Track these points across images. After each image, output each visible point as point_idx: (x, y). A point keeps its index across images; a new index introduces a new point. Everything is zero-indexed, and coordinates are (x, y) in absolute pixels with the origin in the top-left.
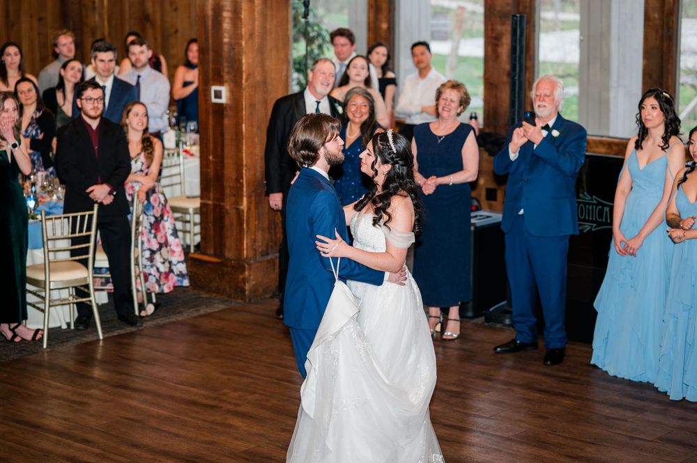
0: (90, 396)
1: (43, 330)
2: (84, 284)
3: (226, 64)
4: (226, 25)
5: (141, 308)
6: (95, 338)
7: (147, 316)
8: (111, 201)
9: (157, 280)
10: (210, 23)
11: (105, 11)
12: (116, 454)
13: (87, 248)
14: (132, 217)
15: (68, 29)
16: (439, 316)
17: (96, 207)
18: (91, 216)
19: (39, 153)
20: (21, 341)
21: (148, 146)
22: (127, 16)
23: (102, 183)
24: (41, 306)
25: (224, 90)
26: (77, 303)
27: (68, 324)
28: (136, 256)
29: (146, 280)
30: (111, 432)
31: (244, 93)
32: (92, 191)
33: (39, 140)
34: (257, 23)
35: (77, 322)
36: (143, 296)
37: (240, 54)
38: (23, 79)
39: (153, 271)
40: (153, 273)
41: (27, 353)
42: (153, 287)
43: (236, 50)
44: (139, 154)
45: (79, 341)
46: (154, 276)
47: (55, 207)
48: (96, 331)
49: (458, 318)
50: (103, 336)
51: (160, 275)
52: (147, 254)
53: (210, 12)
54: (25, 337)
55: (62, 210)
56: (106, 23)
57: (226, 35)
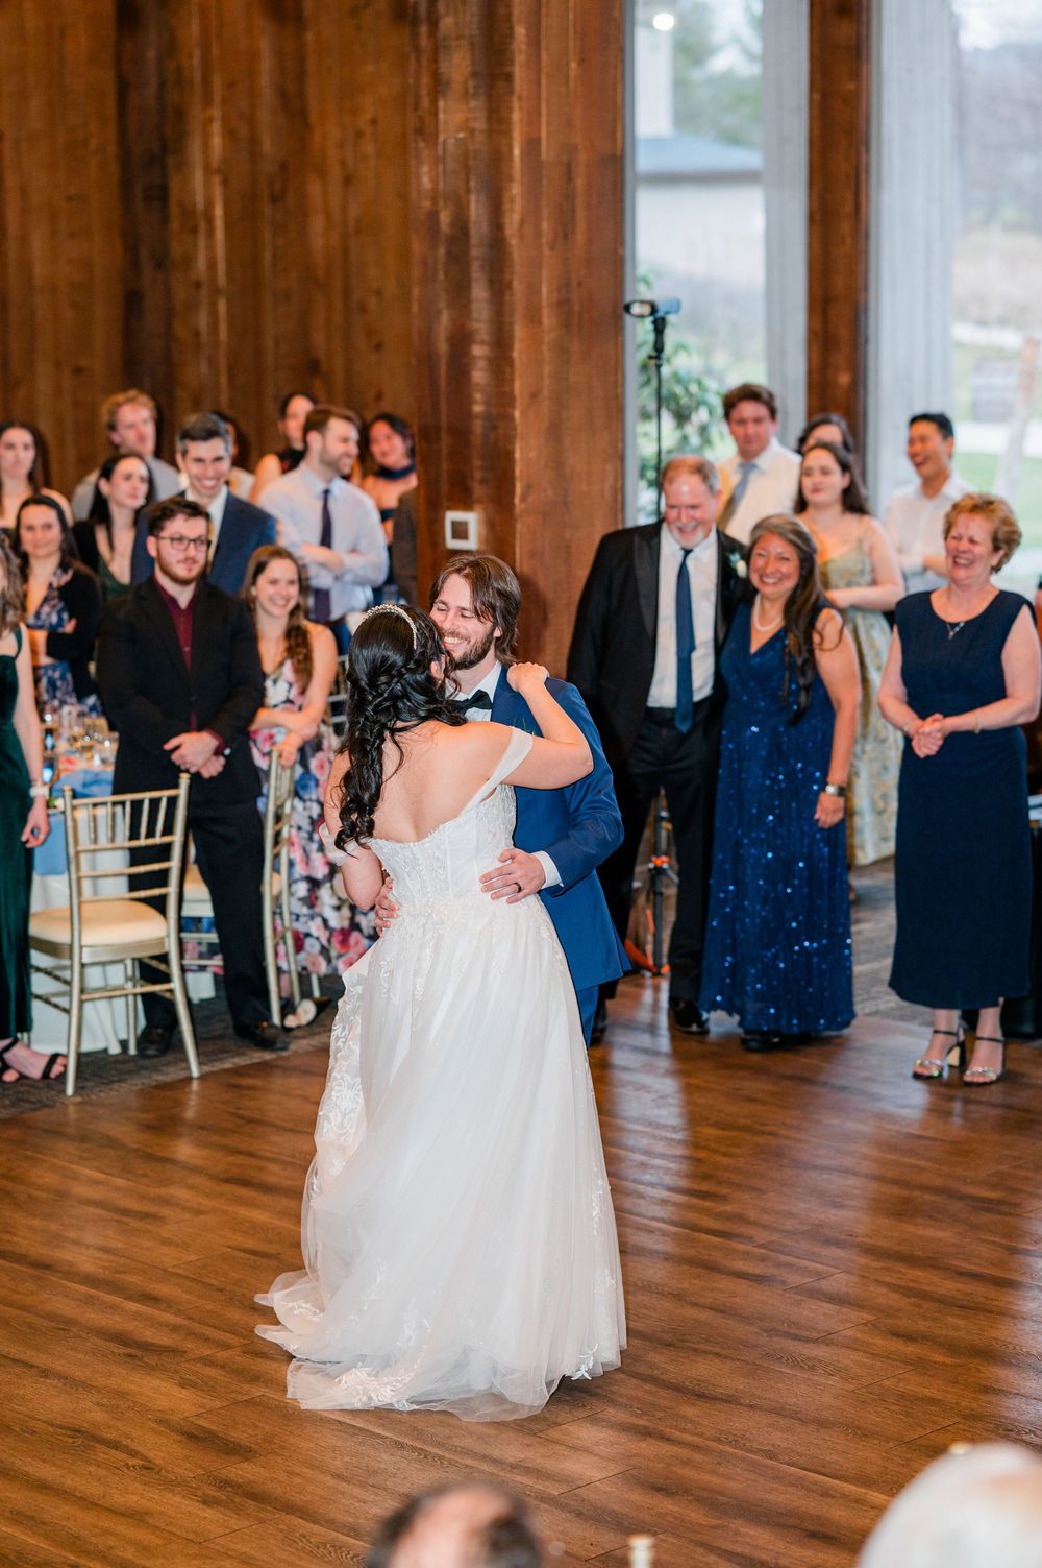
0: (166, 1202)
1: (66, 1056)
2: (157, 952)
3: (477, 463)
4: (479, 375)
5: (288, 1010)
6: (182, 1074)
7: (299, 1027)
8: (220, 769)
9: (323, 947)
10: (443, 369)
11: (222, 352)
12: (215, 1327)
13: (165, 873)
14: (267, 805)
15: (142, 390)
16: (954, 1030)
17: (184, 779)
18: (172, 801)
19: (65, 665)
20: (17, 1080)
21: (297, 645)
22: (270, 360)
23: (199, 729)
24: (63, 1002)
25: (472, 519)
26: (145, 996)
27: (124, 1044)
28: (275, 892)
29: (299, 946)
30: (207, 1280)
31: (519, 526)
32: (178, 747)
33: (65, 635)
34: (547, 370)
35: (144, 1040)
36: (291, 983)
37: (510, 438)
38: (36, 500)
39: (315, 927)
40: (314, 932)
41: (28, 1105)
42: (313, 964)
43: (501, 431)
44: (281, 664)
45: (145, 1081)
46: (317, 938)
47: (96, 781)
48: (185, 1059)
49: (999, 1035)
50: (200, 1070)
51: (331, 935)
52: (302, 889)
53: (442, 347)
54: (26, 1072)
55: (109, 788)
56: (224, 380)
57: (478, 396)
